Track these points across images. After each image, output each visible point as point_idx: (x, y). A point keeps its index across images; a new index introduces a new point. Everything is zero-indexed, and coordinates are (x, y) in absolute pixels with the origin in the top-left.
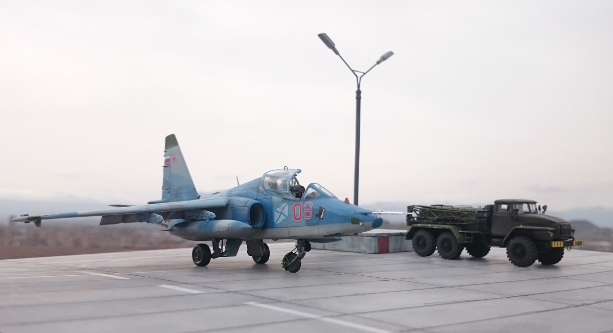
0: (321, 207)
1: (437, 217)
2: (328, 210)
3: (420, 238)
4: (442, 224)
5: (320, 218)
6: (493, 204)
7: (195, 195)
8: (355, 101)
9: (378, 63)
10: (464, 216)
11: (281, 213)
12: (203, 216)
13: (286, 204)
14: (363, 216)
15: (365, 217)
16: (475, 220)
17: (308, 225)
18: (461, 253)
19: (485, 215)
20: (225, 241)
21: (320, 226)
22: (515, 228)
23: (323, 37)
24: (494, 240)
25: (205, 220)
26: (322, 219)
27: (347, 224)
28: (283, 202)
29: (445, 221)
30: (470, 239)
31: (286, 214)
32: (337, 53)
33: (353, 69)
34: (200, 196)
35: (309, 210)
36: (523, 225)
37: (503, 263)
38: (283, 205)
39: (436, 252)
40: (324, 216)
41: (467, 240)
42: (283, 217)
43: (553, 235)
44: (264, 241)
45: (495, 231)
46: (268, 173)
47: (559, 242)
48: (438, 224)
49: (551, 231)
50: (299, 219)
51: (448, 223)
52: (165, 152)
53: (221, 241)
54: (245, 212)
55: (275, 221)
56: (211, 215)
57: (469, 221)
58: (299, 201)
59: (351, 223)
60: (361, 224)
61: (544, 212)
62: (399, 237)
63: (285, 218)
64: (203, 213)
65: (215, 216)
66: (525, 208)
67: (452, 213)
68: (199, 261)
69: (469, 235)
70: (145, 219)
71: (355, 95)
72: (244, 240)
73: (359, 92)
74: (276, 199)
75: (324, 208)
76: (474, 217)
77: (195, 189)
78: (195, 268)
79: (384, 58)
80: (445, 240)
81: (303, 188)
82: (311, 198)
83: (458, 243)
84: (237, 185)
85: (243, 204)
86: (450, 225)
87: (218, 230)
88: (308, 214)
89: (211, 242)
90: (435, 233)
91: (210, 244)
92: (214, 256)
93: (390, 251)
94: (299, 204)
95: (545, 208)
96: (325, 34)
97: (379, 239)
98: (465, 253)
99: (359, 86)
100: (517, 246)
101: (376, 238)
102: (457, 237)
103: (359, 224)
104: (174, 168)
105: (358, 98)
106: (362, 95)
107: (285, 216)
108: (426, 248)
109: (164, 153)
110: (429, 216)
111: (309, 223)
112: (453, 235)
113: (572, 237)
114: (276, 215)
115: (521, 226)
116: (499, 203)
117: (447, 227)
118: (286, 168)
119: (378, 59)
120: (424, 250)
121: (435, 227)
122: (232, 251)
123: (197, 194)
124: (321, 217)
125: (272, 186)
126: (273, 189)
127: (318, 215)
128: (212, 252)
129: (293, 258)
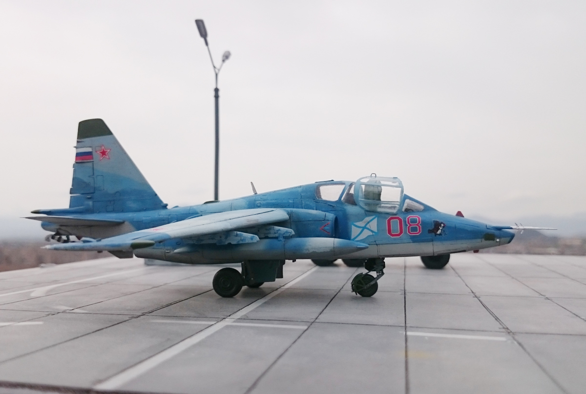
0: (437, 222)
2: (450, 225)
5: (436, 234)
13: (373, 217)
17: (414, 242)
25: (276, 238)
26: (440, 234)
27: (479, 240)
28: (367, 215)
32: (207, 44)
35: (417, 225)
40: (443, 231)
50: (397, 235)
54: (326, 228)
56: (287, 232)
58: (396, 214)
59: (483, 240)
60: (497, 240)
63: (370, 234)
65: (293, 233)
73: (217, 90)
75: (442, 223)
79: (226, 58)
94: (397, 218)
99: (217, 82)
103: (494, 240)
105: (217, 97)
107: (372, 231)
114: (355, 231)
123: (161, 202)
127: (433, 231)
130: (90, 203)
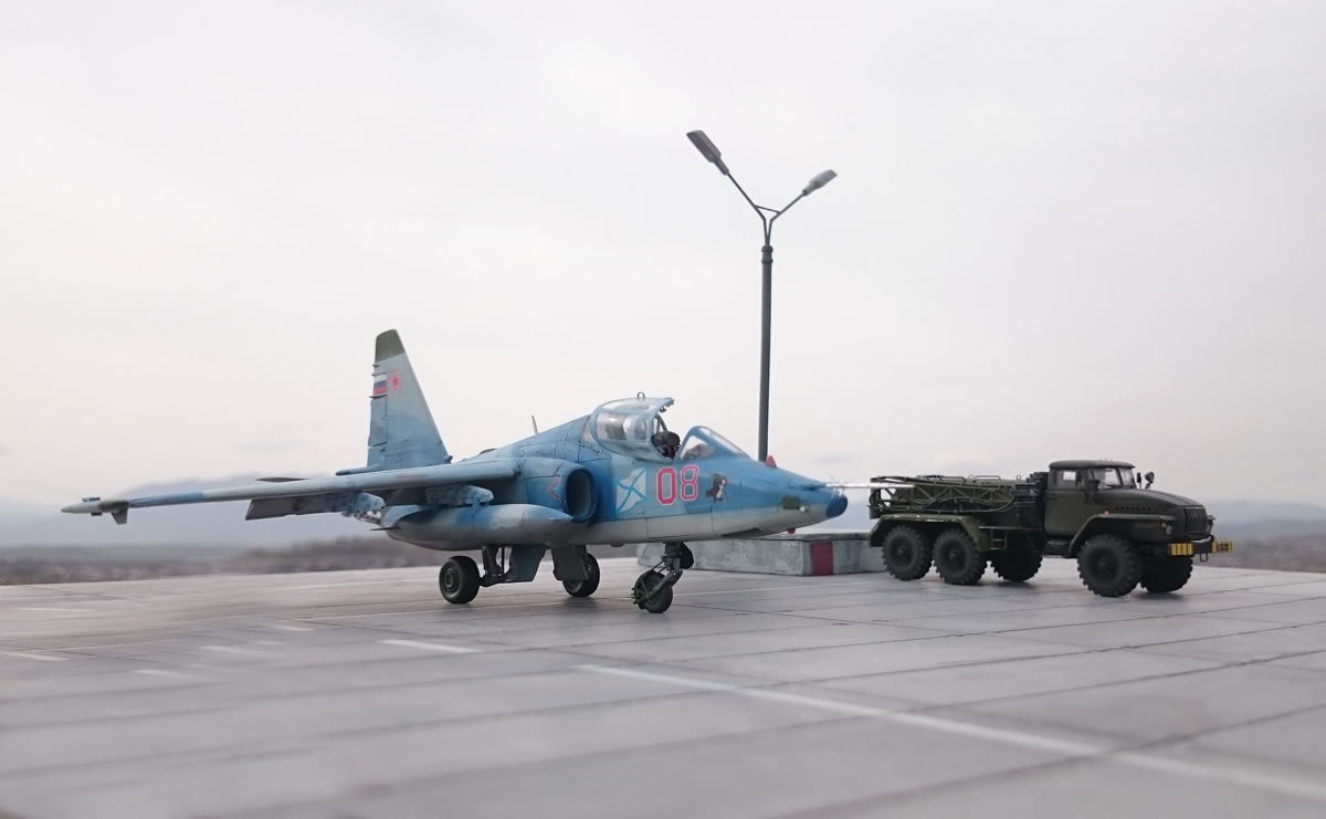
0: (717, 475)
1: (933, 500)
2: (733, 481)
3: (898, 542)
4: (942, 513)
5: (716, 499)
6: (1047, 470)
7: (439, 454)
8: (760, 267)
9: (806, 193)
10: (987, 497)
11: (631, 489)
12: (466, 498)
13: (642, 469)
14: (808, 492)
15: (812, 493)
16: (1010, 505)
17: (688, 513)
18: (983, 572)
19: (1032, 492)
20: (508, 551)
21: (715, 514)
22: (1094, 516)
23: (698, 139)
24: (1051, 543)
25: (471, 505)
26: (721, 499)
27: (774, 509)
28: (636, 467)
29: (949, 507)
30: (1003, 543)
31: (643, 490)
32: (724, 170)
33: (756, 204)
34: (451, 457)
35: (693, 482)
36: (1110, 512)
37: (1070, 590)
38: (636, 473)
39: (933, 569)
40: (725, 492)
41: (996, 544)
42: (634, 499)
43: (1173, 532)
44: (590, 549)
45: (1052, 524)
46: (605, 407)
47: (1184, 545)
48: (936, 513)
49: (1168, 523)
50: (670, 501)
51: (955, 511)
52: (375, 366)
53: (500, 549)
54: (555, 489)
55: (618, 507)
56: (484, 496)
57: (998, 505)
58: (670, 464)
59: (781, 508)
60: (802, 509)
61: (1148, 485)
62: (853, 542)
63: (639, 499)
64: (466, 492)
65: (492, 497)
66: (1110, 478)
67: (964, 490)
68: (454, 592)
69: (999, 534)
70: (344, 504)
71: (760, 256)
72: (549, 548)
73: (768, 250)
74: (619, 459)
75: (724, 478)
76: (1010, 498)
77: (441, 442)
78: (446, 608)
79: (817, 184)
80: (949, 547)
81: (675, 437)
82: (695, 457)
83: (977, 552)
84: (533, 434)
85: (551, 472)
86: (960, 514)
87: (499, 525)
88: (689, 490)
89: (479, 552)
90: (929, 532)
91: (477, 556)
92: (487, 582)
93: (835, 571)
94: (670, 470)
95: (1150, 477)
96: (701, 132)
97: (812, 547)
98: (990, 573)
99: (767, 238)
100: (1098, 555)
101: (808, 544)
102: (976, 540)
103: (798, 508)
104: (394, 400)
105: (767, 263)
106: (774, 256)
107: (640, 495)
108: (913, 563)
109: (372, 370)
110: (915, 497)
111: (691, 510)
112: (967, 534)
113: (1209, 535)
114: (621, 494)
115: (1106, 515)
116: (1058, 468)
117: (954, 518)
118: (641, 395)
119: (806, 184)
120: (907, 568)
121: (930, 519)
122: (525, 572)
123: (445, 452)
124: (718, 496)
125: (613, 433)
126: (614, 440)
127: (712, 492)
128: (482, 573)
129: (657, 583)
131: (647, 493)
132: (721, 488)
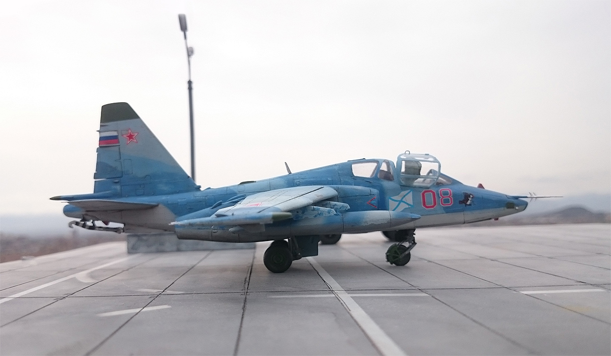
0: (466, 193)
2: (477, 195)
5: (466, 205)
13: (409, 191)
17: (447, 212)
21: (466, 212)
26: (470, 205)
27: (502, 208)
28: (403, 190)
34: (200, 187)
35: (449, 197)
38: (404, 193)
50: (432, 207)
54: (372, 202)
56: (343, 206)
59: (505, 208)
60: (517, 208)
65: (348, 208)
73: (190, 83)
88: (446, 201)
103: (514, 208)
105: (190, 89)
107: (408, 204)
111: (448, 210)
127: (463, 202)
130: (118, 187)
131: (413, 203)
132: (470, 199)
